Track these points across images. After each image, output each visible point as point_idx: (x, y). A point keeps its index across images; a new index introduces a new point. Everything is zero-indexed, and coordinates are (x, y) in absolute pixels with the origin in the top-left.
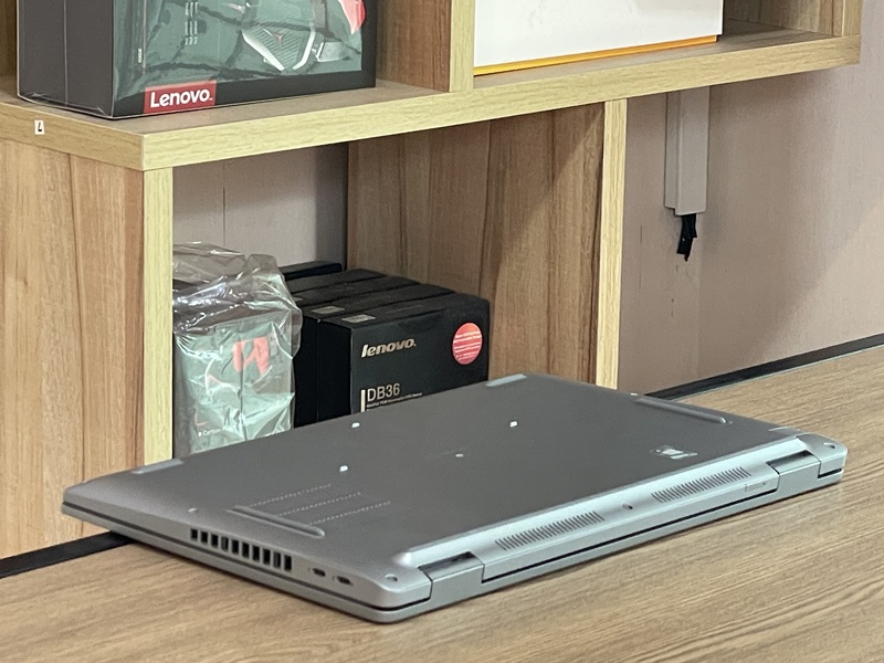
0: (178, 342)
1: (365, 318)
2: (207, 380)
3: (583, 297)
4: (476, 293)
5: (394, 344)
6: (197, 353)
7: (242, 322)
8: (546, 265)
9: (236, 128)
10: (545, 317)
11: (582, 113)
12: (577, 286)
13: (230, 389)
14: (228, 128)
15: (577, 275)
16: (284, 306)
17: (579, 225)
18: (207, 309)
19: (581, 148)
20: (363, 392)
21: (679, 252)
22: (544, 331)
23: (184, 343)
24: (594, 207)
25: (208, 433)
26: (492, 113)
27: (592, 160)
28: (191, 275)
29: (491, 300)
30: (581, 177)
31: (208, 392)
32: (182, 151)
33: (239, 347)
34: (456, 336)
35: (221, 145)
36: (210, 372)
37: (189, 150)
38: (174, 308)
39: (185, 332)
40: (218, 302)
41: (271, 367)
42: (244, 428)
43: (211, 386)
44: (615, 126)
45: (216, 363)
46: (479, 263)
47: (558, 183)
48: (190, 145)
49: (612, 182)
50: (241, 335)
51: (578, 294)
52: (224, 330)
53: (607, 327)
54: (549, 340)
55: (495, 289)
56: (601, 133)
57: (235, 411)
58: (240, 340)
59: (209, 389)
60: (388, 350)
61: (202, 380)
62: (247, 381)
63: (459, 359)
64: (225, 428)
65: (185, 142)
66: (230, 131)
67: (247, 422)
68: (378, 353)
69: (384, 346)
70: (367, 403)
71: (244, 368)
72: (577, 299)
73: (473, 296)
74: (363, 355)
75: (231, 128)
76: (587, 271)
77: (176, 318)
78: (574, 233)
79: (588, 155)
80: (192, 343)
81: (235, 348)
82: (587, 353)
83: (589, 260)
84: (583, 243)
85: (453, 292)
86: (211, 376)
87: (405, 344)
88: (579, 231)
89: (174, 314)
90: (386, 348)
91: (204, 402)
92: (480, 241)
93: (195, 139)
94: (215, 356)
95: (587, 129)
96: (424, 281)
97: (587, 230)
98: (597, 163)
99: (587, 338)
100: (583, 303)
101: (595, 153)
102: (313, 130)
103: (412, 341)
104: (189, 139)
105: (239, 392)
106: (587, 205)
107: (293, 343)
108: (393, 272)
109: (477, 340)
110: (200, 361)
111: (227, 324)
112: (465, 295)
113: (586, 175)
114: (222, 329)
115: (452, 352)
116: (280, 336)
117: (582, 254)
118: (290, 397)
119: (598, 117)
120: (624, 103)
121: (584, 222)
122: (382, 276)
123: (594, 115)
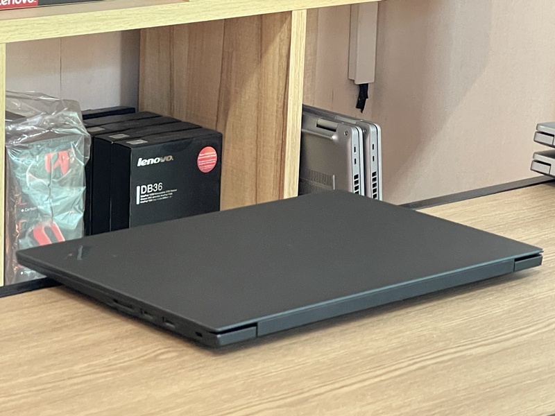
0: (9, 152)
1: (141, 142)
2: (27, 176)
3: (277, 133)
4: (214, 128)
5: (159, 159)
6: (21, 159)
7: (51, 141)
8: (256, 111)
9: (48, 20)
10: (255, 144)
11: (278, 17)
12: (274, 125)
13: (42, 183)
14: (43, 19)
15: (274, 118)
16: (79, 132)
17: (276, 86)
18: (28, 133)
19: (278, 39)
20: (138, 188)
21: (357, 107)
22: (254, 153)
23: (13, 154)
24: (285, 76)
25: (28, 210)
26: (217, 16)
27: (284, 47)
28: (27, 111)
29: (222, 132)
30: (277, 57)
31: (28, 185)
32: (12, 33)
33: (49, 158)
34: (200, 155)
35: (38, 31)
36: (30, 172)
37: (16, 32)
38: (7, 131)
39: (13, 147)
40: (35, 128)
41: (70, 170)
42: (51, 208)
43: (30, 180)
44: (299, 26)
45: (33, 167)
46: (216, 110)
47: (264, 60)
48: (17, 29)
49: (296, 61)
50: (51, 150)
51: (274, 130)
52: (39, 146)
53: (292, 151)
54: (257, 158)
55: (225, 125)
56: (290, 30)
57: (47, 196)
58: (49, 152)
59: (30, 182)
60: (155, 162)
61: (25, 176)
62: (53, 178)
63: (202, 169)
64: (38, 207)
65: (14, 28)
66: (43, 22)
67: (53, 205)
68: (148, 164)
69: (152, 160)
70: (141, 194)
71: (52, 170)
72: (274, 134)
73: (212, 130)
74: (139, 165)
75: (45, 20)
76: (280, 116)
77: (8, 138)
78: (273, 92)
79: (282, 43)
80: (18, 154)
81: (46, 158)
82: (279, 168)
83: (281, 110)
84: (278, 99)
85: (201, 127)
86: (31, 175)
87: (166, 159)
88: (276, 91)
89: (6, 136)
90: (153, 161)
91: (25, 190)
92: (217, 95)
93: (21, 26)
94: (33, 162)
95: (281, 27)
96: (184, 119)
97: (281, 91)
98: (287, 47)
99: (279, 158)
100: (277, 135)
101: (287, 43)
102: (98, 23)
103: (171, 157)
104: (17, 26)
105: (49, 185)
106: (281, 75)
107: (85, 155)
108: (166, 114)
109: (214, 158)
110: (23, 165)
111: (41, 142)
112: (208, 130)
113: (281, 56)
114: (37, 145)
115: (197, 165)
116: (76, 152)
117: (277, 105)
118: (83, 189)
119: (288, 21)
120: (305, 12)
121: (279, 85)
122: (160, 116)
123: (286, 19)
